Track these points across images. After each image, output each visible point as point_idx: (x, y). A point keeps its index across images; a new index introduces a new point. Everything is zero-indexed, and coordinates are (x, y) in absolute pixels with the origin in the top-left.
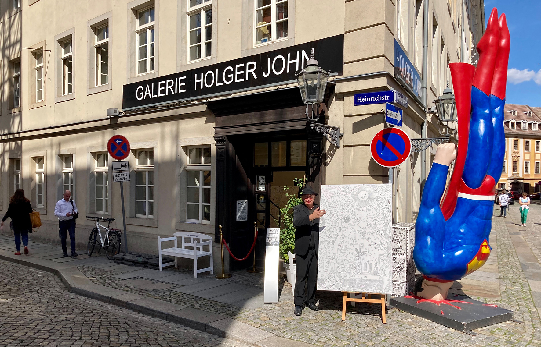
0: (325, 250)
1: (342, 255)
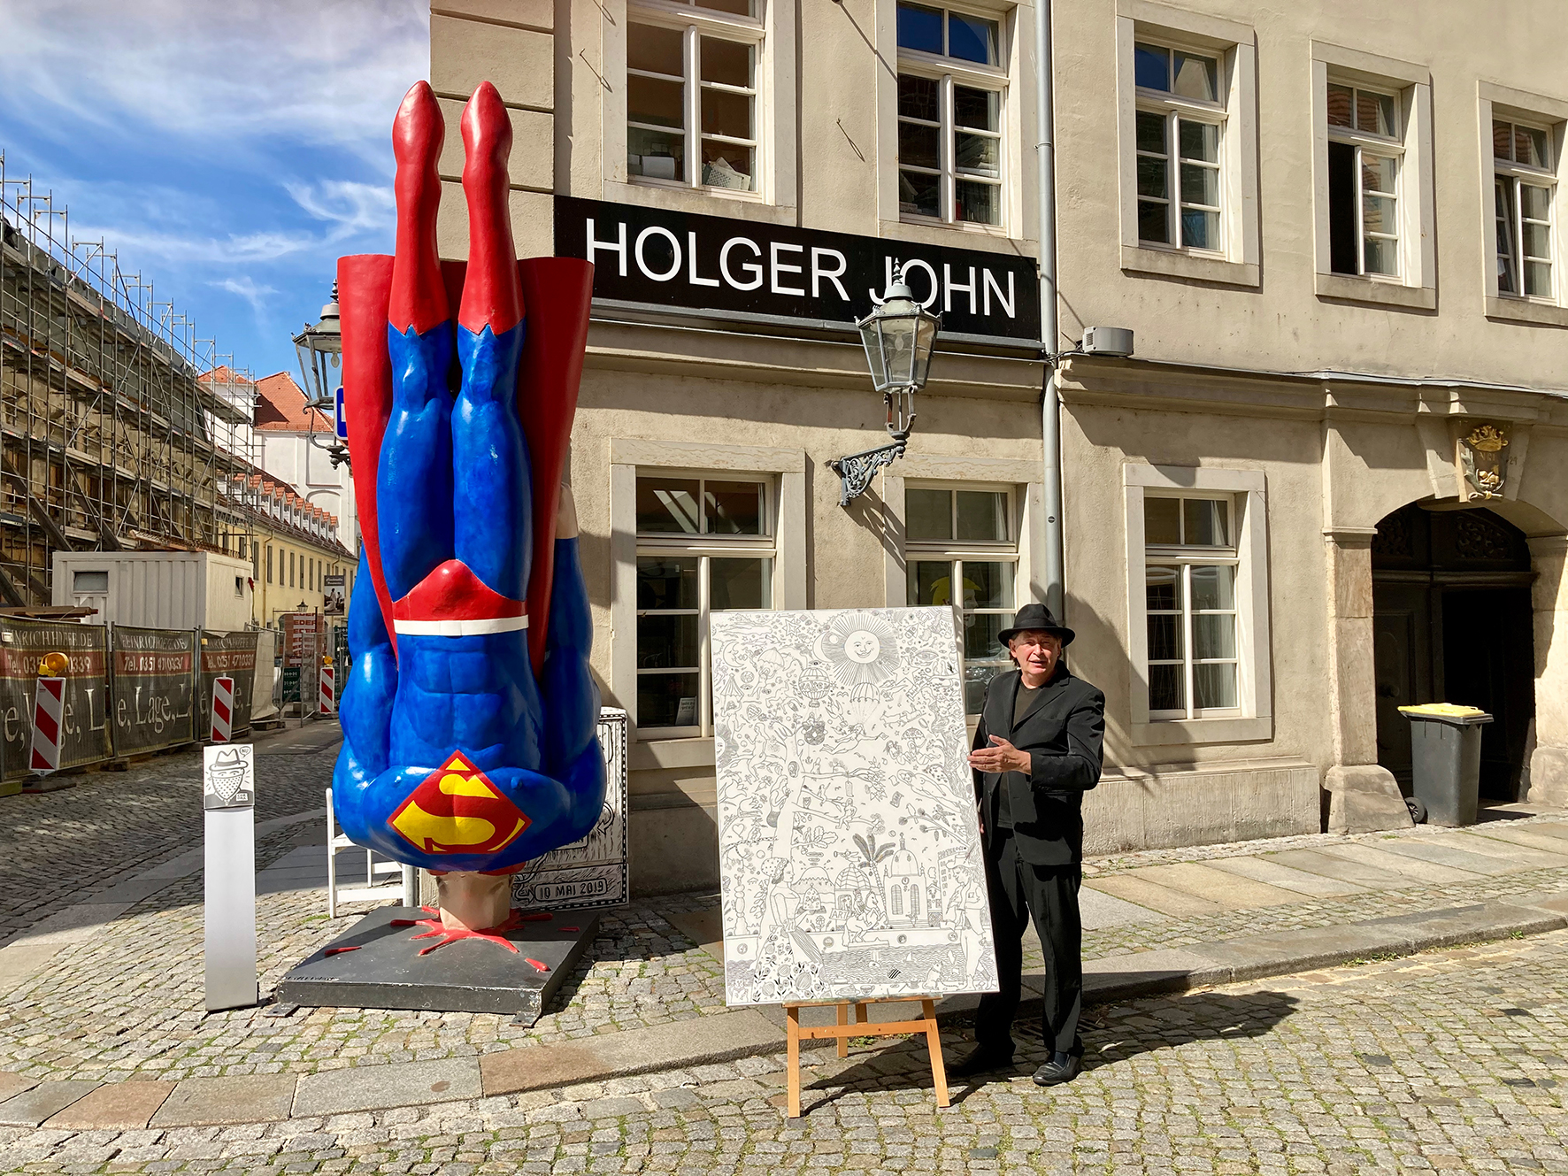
0: (747, 851)
1: (808, 864)
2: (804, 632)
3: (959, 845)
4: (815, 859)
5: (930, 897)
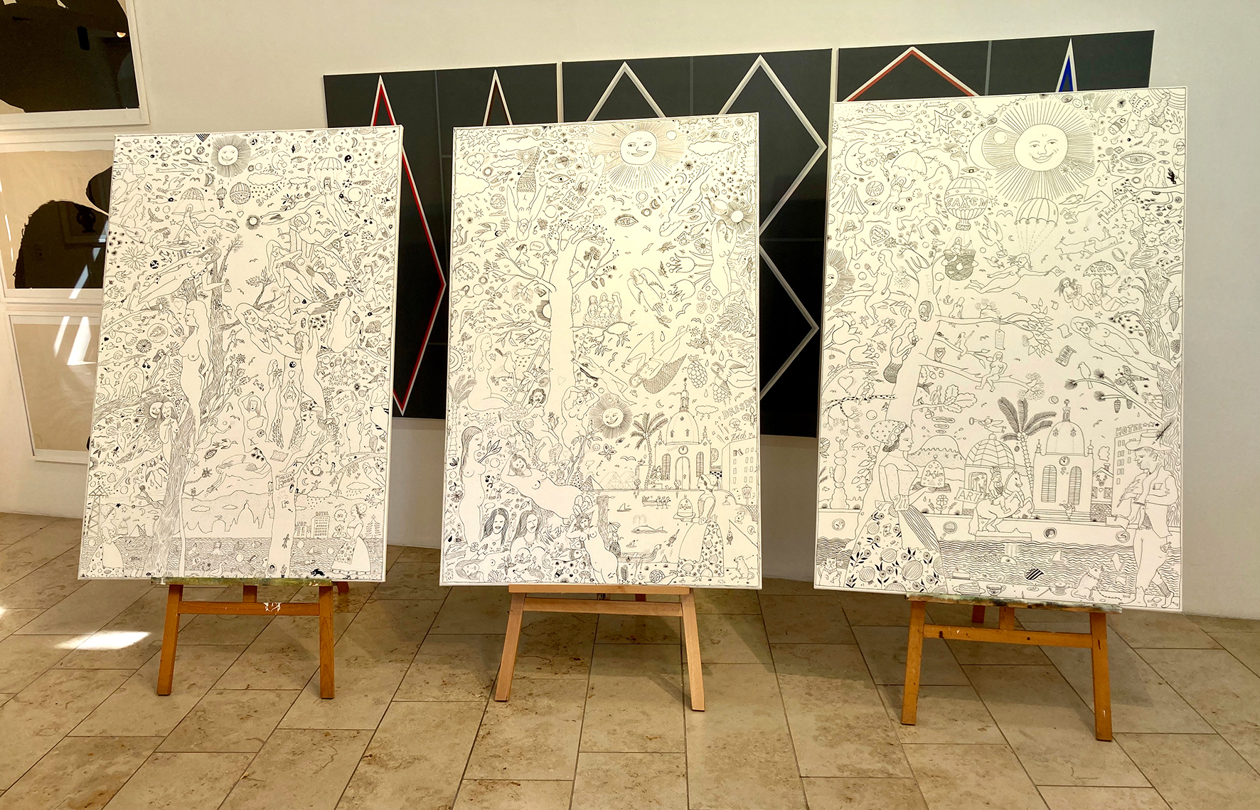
0: (854, 410)
1: (933, 431)
2: (960, 128)
3: (1148, 420)
4: (943, 425)
5: (1096, 484)
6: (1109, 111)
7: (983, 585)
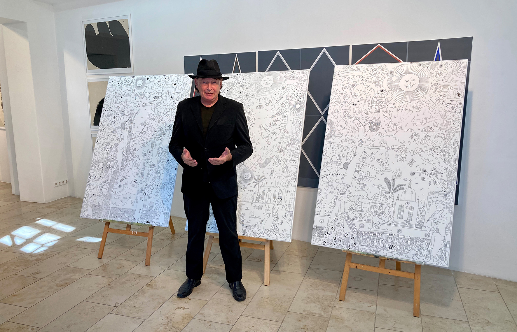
0: (331, 179)
1: (359, 188)
2: (380, 75)
3: (442, 190)
4: (363, 186)
5: (419, 213)
6: (436, 69)
7: (372, 249)
